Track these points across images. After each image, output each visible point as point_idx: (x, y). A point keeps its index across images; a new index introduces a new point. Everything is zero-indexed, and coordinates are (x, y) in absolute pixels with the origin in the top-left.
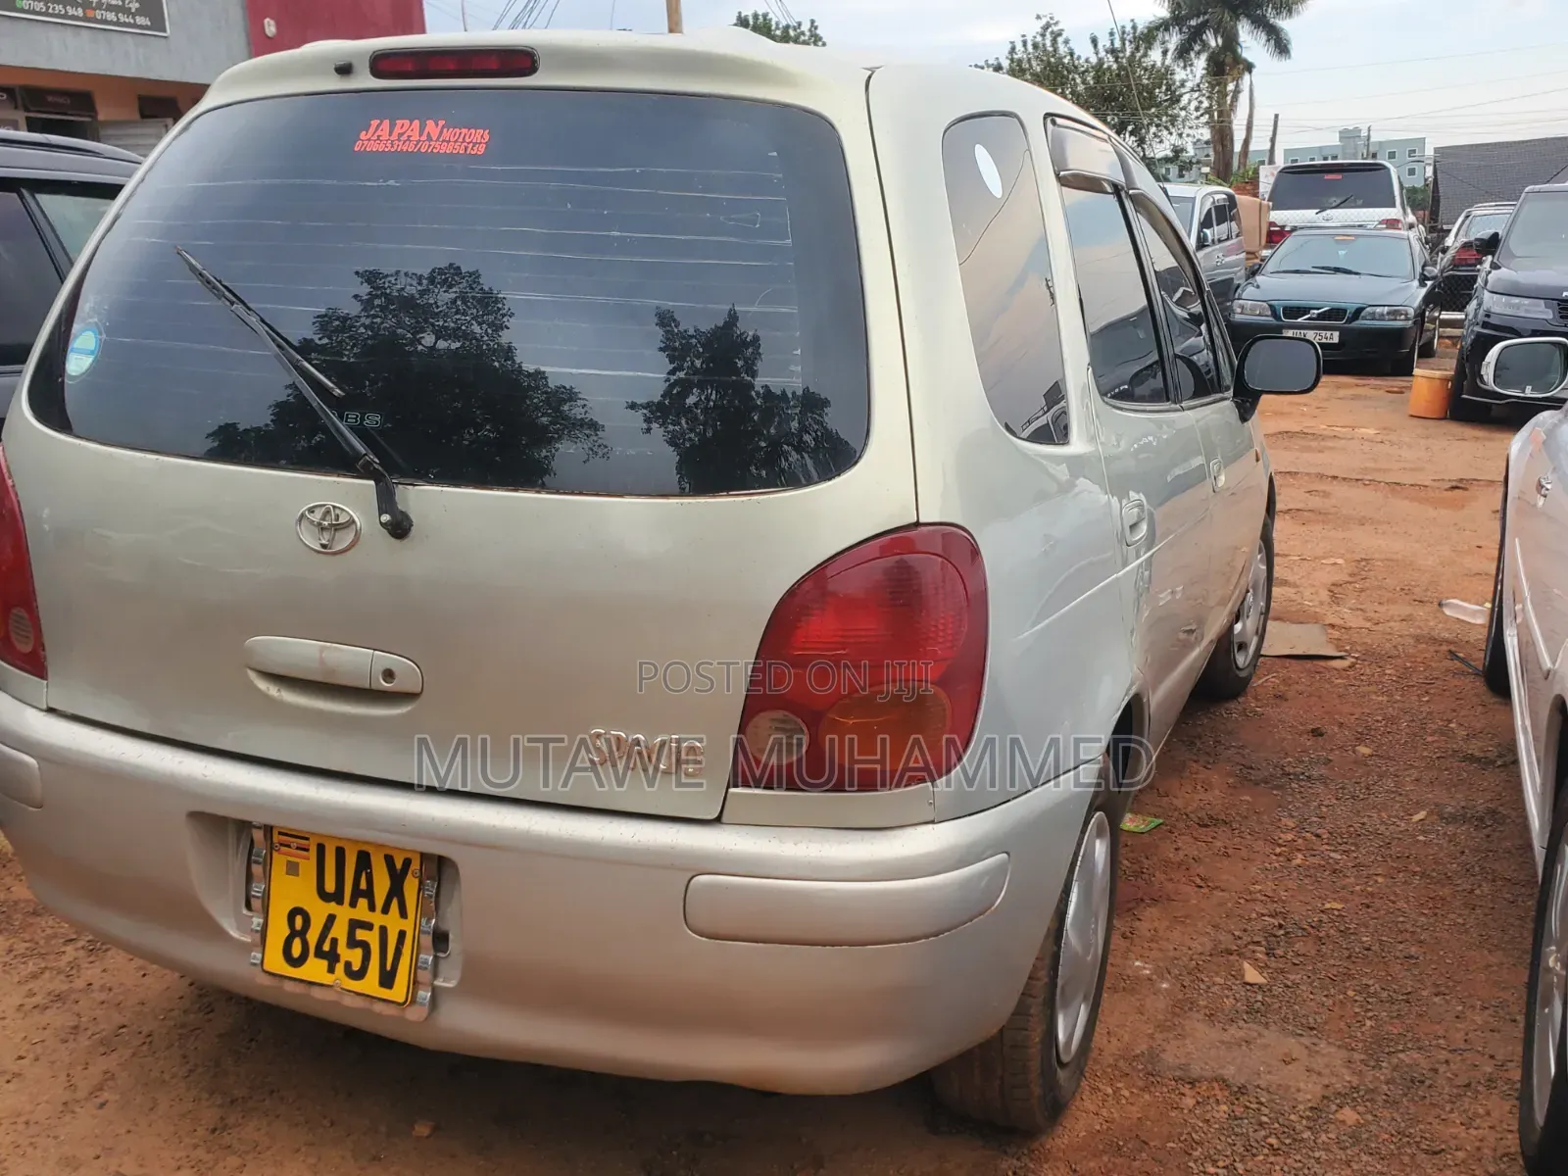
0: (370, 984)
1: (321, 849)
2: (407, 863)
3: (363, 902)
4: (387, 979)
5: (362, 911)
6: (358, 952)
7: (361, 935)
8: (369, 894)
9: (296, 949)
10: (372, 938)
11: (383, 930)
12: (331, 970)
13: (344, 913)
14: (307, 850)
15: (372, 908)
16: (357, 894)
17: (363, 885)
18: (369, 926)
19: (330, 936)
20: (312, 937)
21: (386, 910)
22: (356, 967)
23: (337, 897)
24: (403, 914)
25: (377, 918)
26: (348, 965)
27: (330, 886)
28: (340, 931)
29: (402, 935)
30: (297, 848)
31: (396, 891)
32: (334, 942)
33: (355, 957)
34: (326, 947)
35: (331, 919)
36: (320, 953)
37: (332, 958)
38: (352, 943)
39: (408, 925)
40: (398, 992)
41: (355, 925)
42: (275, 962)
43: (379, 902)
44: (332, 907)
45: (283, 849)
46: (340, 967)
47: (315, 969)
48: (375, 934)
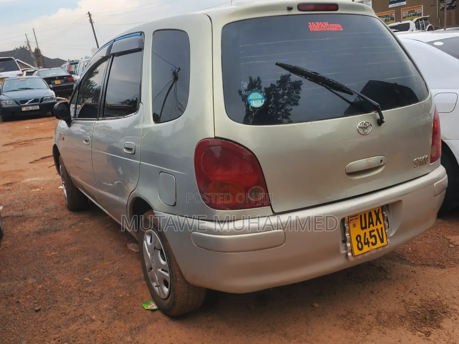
0: (379, 244)
1: (361, 216)
2: (379, 210)
3: (371, 225)
4: (382, 241)
5: (372, 228)
6: (373, 238)
7: (373, 234)
8: (372, 223)
9: (360, 246)
10: (375, 233)
11: (377, 230)
12: (369, 246)
13: (367, 231)
14: (358, 218)
15: (373, 226)
16: (370, 224)
17: (371, 221)
18: (374, 231)
19: (366, 238)
20: (362, 241)
21: (376, 225)
22: (374, 242)
23: (365, 228)
24: (381, 223)
25: (375, 228)
26: (372, 243)
27: (364, 226)
28: (368, 236)
29: (382, 228)
30: (355, 219)
31: (378, 219)
32: (367, 239)
33: (373, 240)
34: (366, 241)
35: (365, 233)
36: (365, 244)
37: (367, 243)
38: (371, 237)
39: (382, 226)
40: (385, 243)
41: (370, 232)
42: (357, 252)
44: (365, 230)
45: (351, 221)
46: (370, 245)
47: (366, 248)
48: (376, 231)
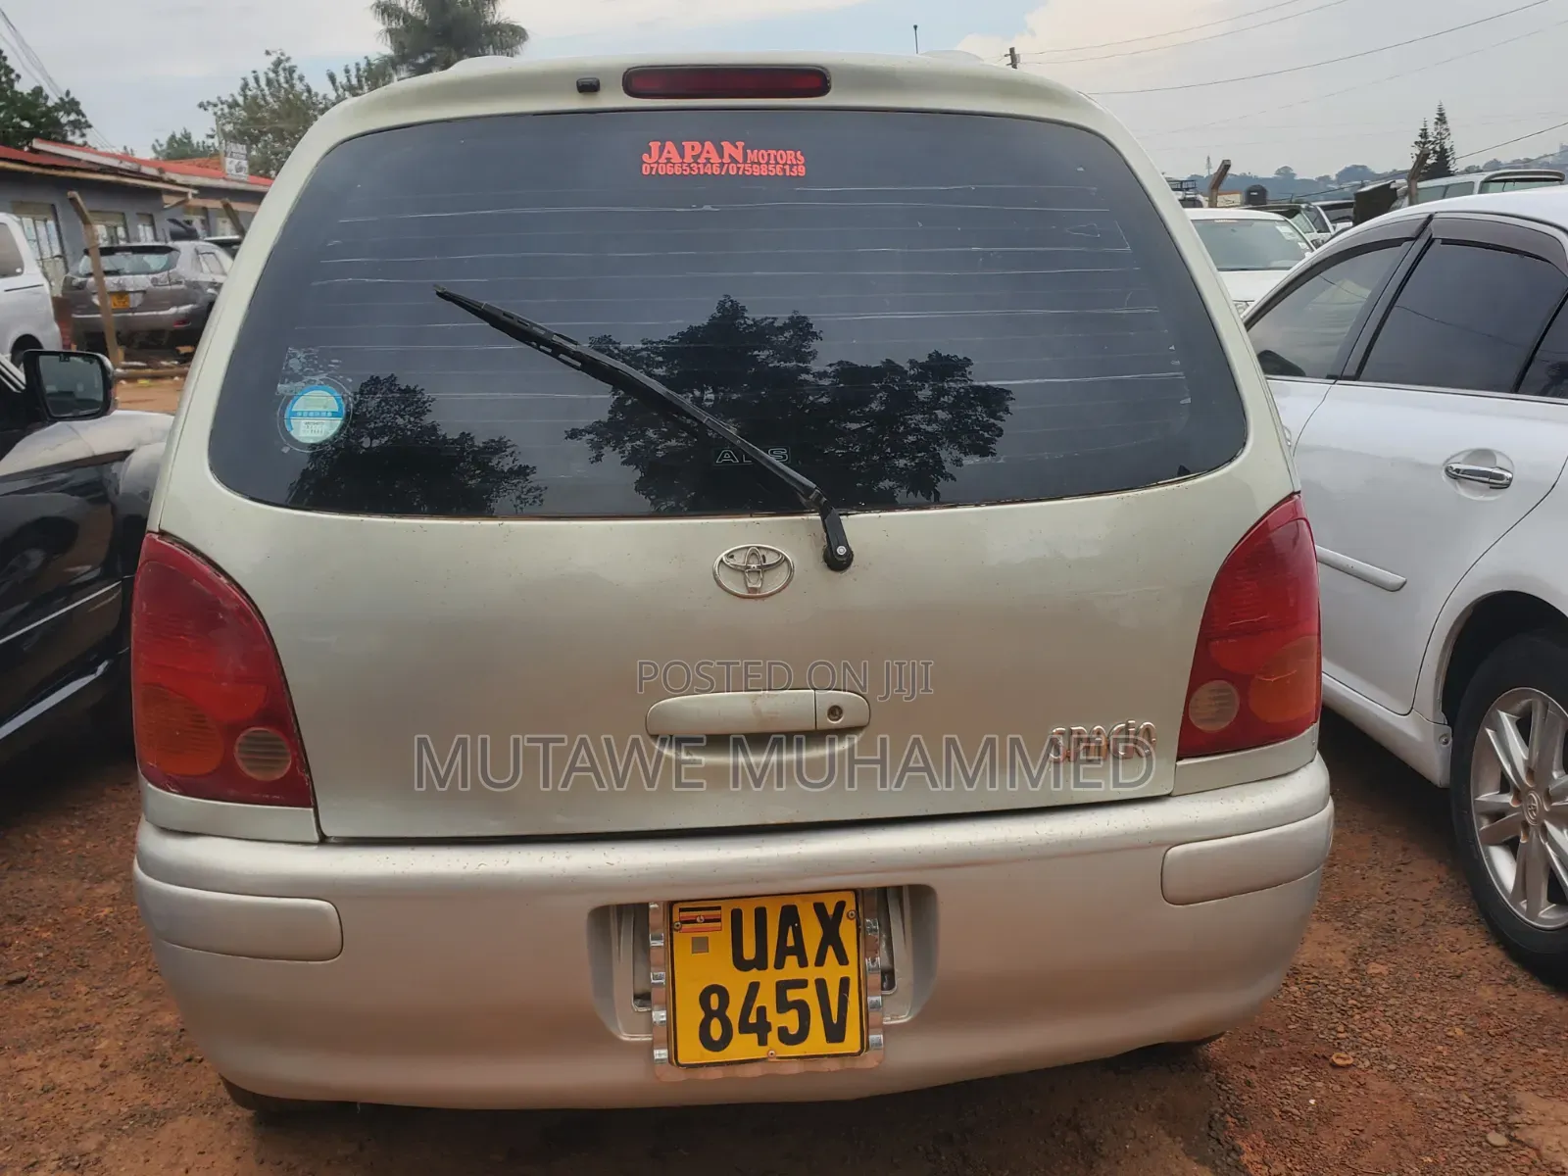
0: (817, 1041)
1: (737, 917)
2: (841, 906)
3: (791, 961)
4: (835, 1033)
5: (792, 969)
6: (793, 1015)
7: (793, 995)
8: (799, 951)
9: (716, 1030)
10: (809, 994)
11: (821, 985)
12: (762, 1042)
13: (768, 979)
14: (719, 920)
15: (803, 963)
16: (783, 952)
17: (790, 942)
18: (802, 984)
19: (757, 1004)
20: (734, 1013)
21: (820, 961)
22: (794, 1029)
23: (760, 963)
24: (843, 960)
25: (811, 973)
26: (783, 1031)
27: (749, 952)
28: (766, 998)
29: (844, 983)
30: (706, 921)
31: (831, 938)
32: (762, 1011)
33: (791, 1020)
34: (753, 1019)
35: (754, 988)
36: (745, 1028)
37: (761, 1029)
38: (783, 1006)
39: (850, 971)
40: (851, 1042)
41: (782, 987)
42: (692, 1050)
43: (811, 954)
44: (754, 975)
45: (687, 926)
46: (773, 1037)
47: (744, 1045)
48: (812, 987)
